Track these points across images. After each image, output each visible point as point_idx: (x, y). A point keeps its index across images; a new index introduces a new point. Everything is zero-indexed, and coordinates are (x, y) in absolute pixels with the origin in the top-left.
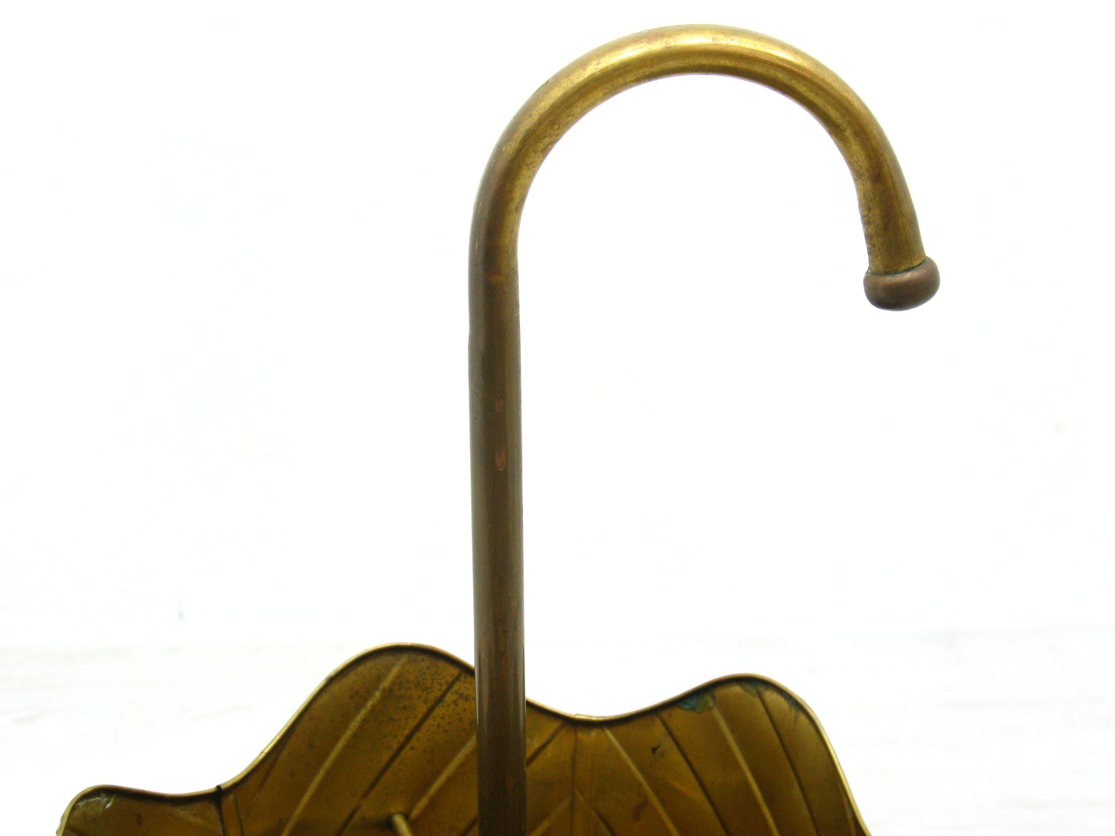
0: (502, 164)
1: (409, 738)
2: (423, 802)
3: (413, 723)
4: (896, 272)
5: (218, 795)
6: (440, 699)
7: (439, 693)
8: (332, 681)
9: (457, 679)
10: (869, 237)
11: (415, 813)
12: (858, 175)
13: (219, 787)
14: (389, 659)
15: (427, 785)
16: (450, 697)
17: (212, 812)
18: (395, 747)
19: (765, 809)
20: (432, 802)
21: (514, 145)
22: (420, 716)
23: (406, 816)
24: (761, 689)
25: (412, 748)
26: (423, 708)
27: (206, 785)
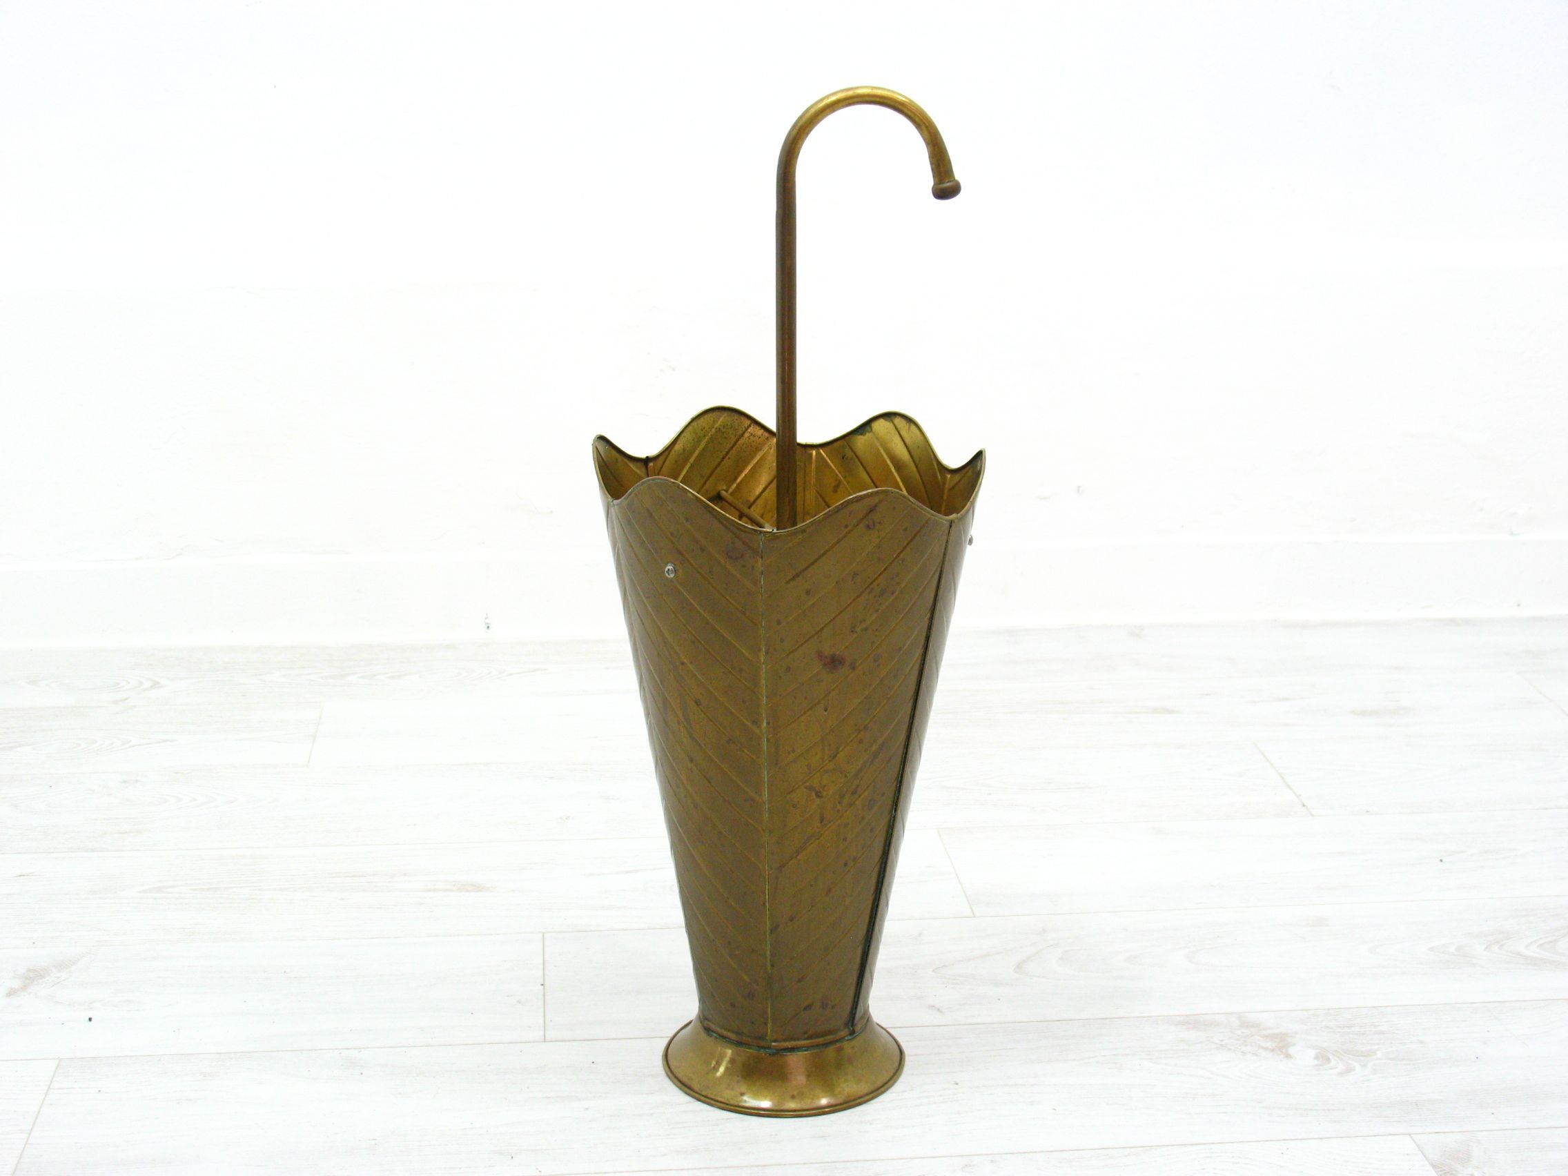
0: (791, 138)
1: (727, 453)
2: (735, 485)
3: (729, 446)
4: (943, 183)
5: (647, 460)
6: (742, 435)
7: (741, 432)
8: (693, 420)
9: (750, 426)
10: (932, 170)
11: (730, 490)
12: (927, 144)
13: (647, 457)
14: (717, 413)
15: (736, 478)
16: (747, 435)
17: (644, 469)
18: (721, 457)
19: (896, 474)
20: (738, 485)
21: (795, 131)
22: (733, 442)
23: (726, 491)
24: (893, 417)
25: (729, 458)
26: (734, 440)
27: (642, 454)
